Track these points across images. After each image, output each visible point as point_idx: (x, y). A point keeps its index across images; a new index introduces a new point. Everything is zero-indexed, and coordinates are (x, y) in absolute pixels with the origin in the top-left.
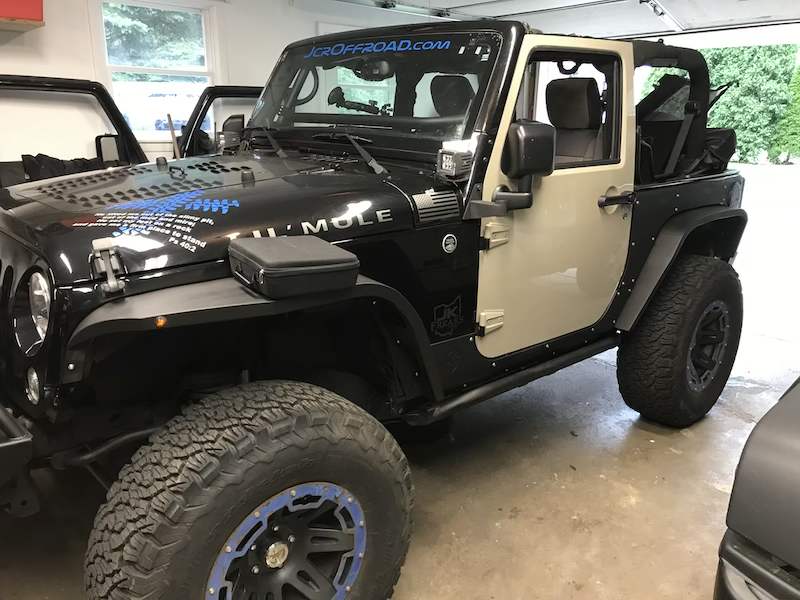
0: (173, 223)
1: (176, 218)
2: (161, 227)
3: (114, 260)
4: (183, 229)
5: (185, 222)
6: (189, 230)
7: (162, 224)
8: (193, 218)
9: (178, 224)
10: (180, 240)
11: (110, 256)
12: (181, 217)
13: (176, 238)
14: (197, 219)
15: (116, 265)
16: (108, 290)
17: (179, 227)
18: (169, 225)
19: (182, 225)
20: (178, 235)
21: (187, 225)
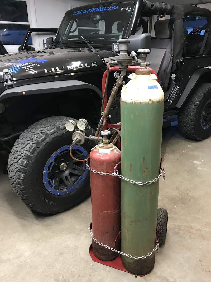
0: (27, 66)
1: (28, 64)
2: (24, 67)
3: (9, 75)
4: (30, 67)
5: (31, 65)
6: (32, 67)
7: (24, 66)
8: (33, 64)
9: (29, 66)
10: (30, 70)
11: (8, 75)
12: (30, 64)
13: (28, 70)
14: (34, 64)
15: (10, 77)
16: (8, 84)
17: (29, 67)
18: (26, 66)
19: (30, 66)
20: (29, 69)
21: (31, 66)
